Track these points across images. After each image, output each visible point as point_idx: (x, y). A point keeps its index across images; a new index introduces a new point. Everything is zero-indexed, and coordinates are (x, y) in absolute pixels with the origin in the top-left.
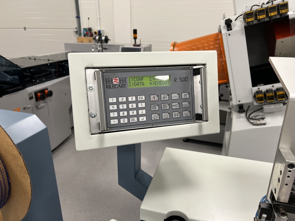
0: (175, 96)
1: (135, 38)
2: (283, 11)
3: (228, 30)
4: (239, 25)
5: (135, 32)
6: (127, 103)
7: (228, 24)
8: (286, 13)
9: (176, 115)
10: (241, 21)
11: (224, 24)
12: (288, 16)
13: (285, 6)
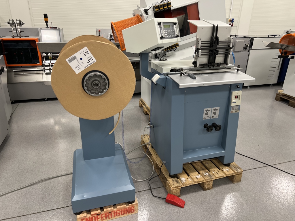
0: (172, 31)
1: (47, 22)
2: (170, 6)
3: (147, 15)
4: (151, 12)
5: (46, 16)
7: (146, 11)
8: (170, 7)
9: (172, 36)
10: (151, 10)
11: (144, 12)
12: (171, 9)
13: (170, 4)
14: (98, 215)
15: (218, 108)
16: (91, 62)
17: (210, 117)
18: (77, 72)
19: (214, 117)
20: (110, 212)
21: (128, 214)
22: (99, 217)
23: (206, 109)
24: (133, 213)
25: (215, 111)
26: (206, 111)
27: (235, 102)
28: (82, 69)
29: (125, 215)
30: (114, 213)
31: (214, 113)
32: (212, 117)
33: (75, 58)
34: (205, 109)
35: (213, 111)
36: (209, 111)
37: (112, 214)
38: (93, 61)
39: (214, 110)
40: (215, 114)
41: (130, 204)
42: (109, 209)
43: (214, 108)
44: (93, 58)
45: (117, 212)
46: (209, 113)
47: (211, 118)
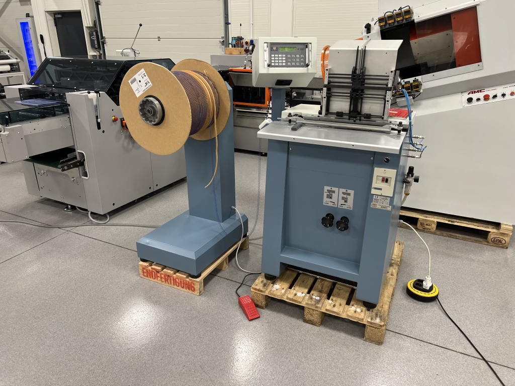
0: (298, 56)
3: (367, 33)
4: (376, 29)
6: (278, 57)
7: (368, 27)
9: (298, 64)
10: (378, 25)
11: (364, 28)
12: (413, 20)
14: (158, 272)
15: (352, 192)
16: (147, 86)
17: (336, 203)
18: (138, 95)
19: (344, 207)
20: (169, 276)
21: (187, 290)
22: (159, 275)
23: (329, 188)
24: (193, 293)
25: (345, 196)
26: (328, 190)
27: (381, 189)
28: (141, 93)
29: (184, 290)
30: (174, 280)
31: (343, 198)
32: (339, 204)
33: (135, 80)
34: (326, 188)
35: (341, 195)
36: (334, 192)
37: (171, 280)
38: (149, 84)
39: (344, 193)
40: (346, 201)
41: (190, 278)
42: (169, 271)
43: (344, 191)
44: (149, 81)
45: (176, 281)
46: (335, 196)
47: (339, 207)
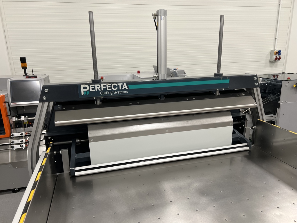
1: (25, 68)
5: (23, 60)
